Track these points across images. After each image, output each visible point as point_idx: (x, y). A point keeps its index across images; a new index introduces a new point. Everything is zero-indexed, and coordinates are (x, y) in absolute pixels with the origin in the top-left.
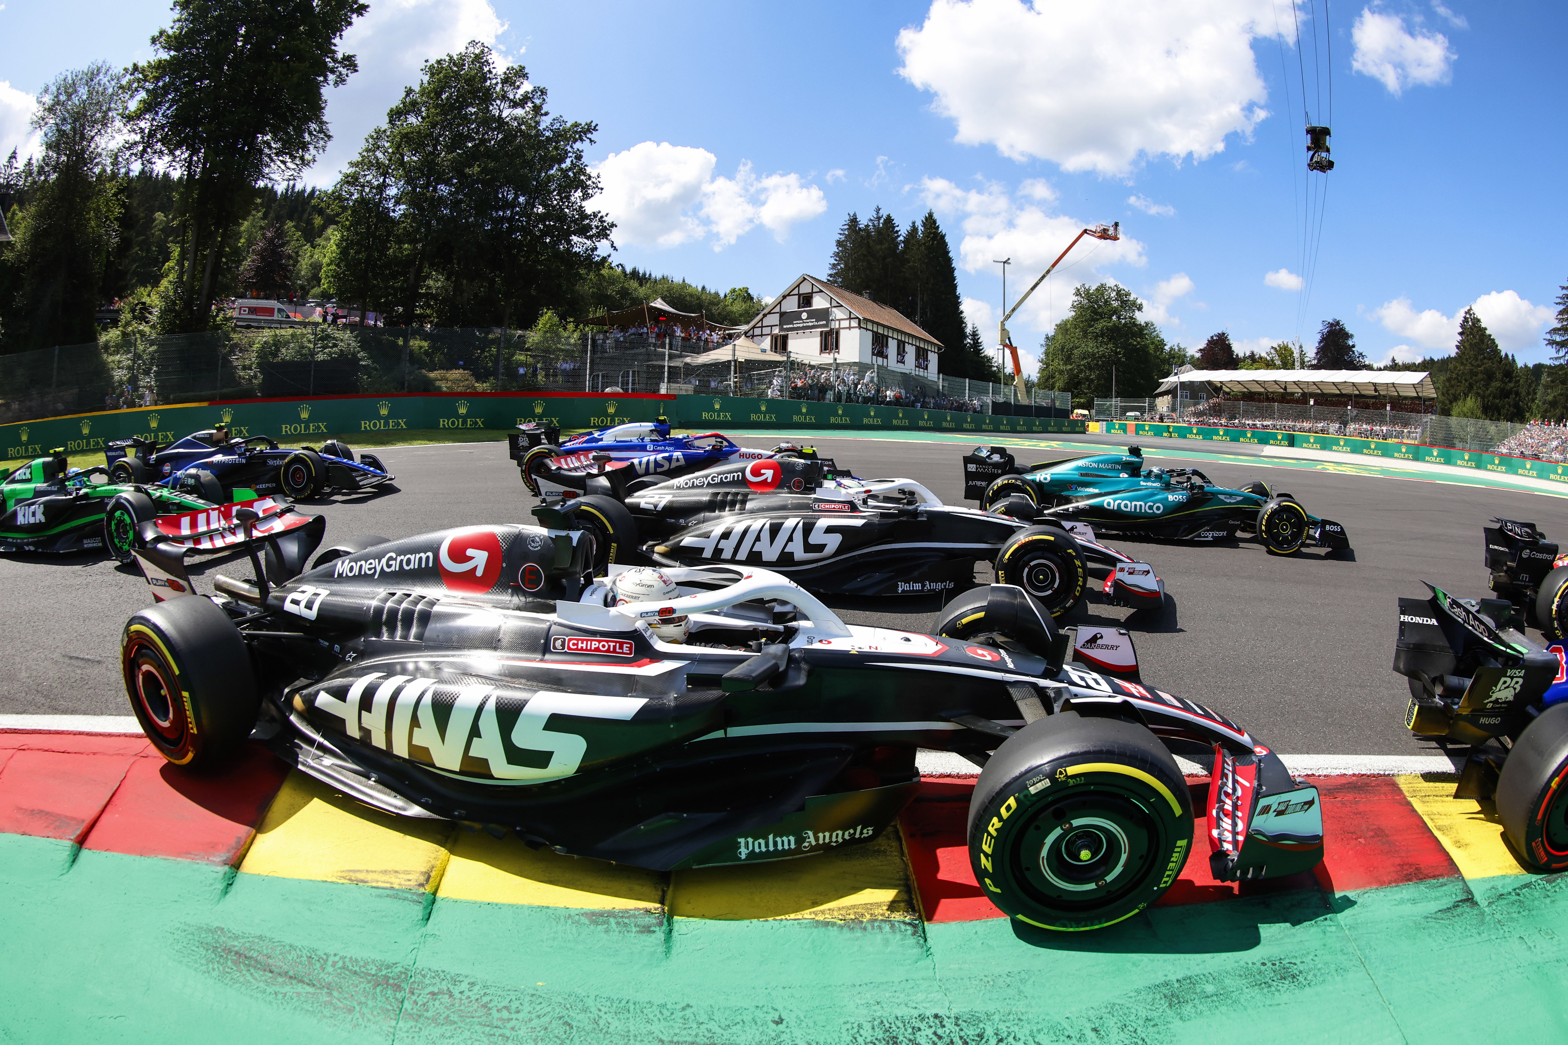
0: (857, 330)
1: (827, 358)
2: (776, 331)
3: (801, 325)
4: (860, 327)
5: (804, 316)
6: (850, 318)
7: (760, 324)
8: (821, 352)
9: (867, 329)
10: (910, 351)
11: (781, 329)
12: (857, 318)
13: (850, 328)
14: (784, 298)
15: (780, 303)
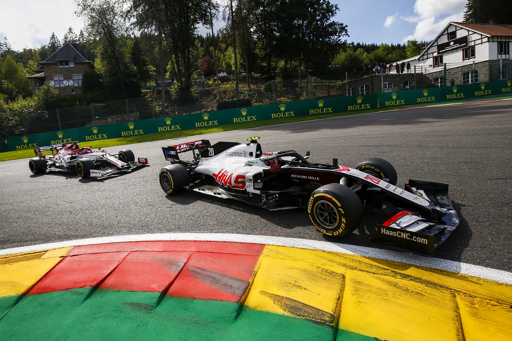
0: (487, 43)
2: (435, 54)
3: (450, 49)
4: (488, 41)
5: (452, 43)
7: (426, 53)
8: (463, 60)
9: (493, 41)
11: (439, 53)
12: (487, 37)
13: (482, 43)
14: (439, 37)
15: (437, 41)
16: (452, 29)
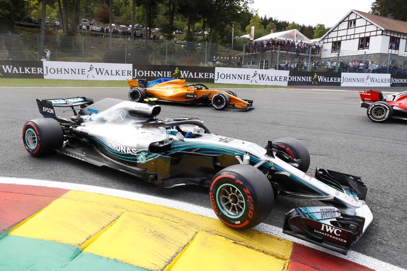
0: (381, 36)
1: (362, 52)
2: (335, 40)
4: (383, 34)
6: (377, 31)
7: (327, 37)
8: (359, 49)
9: (387, 35)
12: (381, 30)
13: (376, 35)
14: (340, 23)
15: (338, 26)
16: (352, 17)
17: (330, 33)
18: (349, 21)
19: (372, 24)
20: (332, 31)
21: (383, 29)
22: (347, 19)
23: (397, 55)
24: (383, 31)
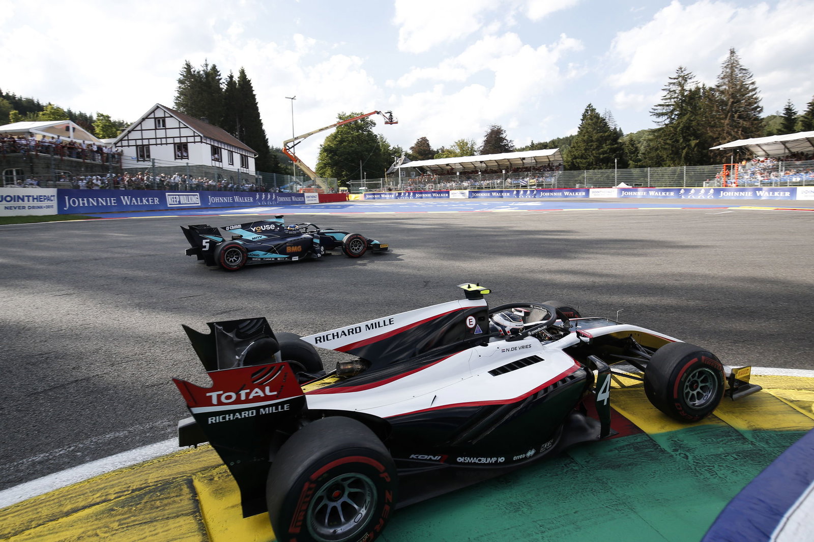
1: (181, 162)
4: (202, 142)
6: (194, 136)
7: (126, 138)
9: (207, 143)
10: (237, 158)
12: (199, 136)
13: (195, 142)
14: (143, 119)
15: (140, 123)
16: (160, 114)
17: (129, 132)
18: (155, 118)
19: (188, 127)
20: (133, 130)
21: (202, 135)
22: (152, 116)
23: (222, 168)
24: (201, 137)
